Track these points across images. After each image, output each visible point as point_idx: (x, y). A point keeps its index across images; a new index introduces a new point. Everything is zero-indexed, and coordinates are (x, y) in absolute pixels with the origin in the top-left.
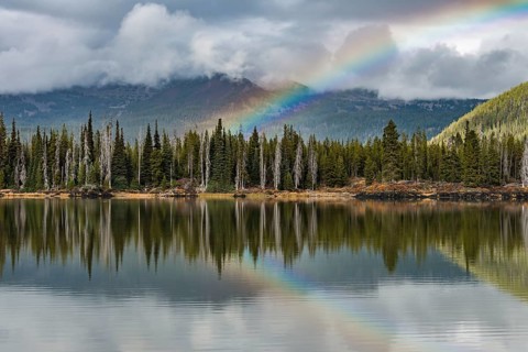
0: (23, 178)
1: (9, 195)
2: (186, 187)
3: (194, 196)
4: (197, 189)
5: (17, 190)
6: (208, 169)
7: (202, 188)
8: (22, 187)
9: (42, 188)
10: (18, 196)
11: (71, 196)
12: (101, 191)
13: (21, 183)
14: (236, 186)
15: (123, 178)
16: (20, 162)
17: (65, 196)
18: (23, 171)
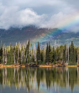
0: (6, 60)
1: (2, 66)
2: (62, 63)
3: (64, 66)
4: (65, 64)
5: (4, 64)
6: (68, 57)
7: (67, 64)
8: (6, 63)
9: (13, 64)
10: (5, 66)
11: (26, 66)
12: (35, 65)
13: (5, 62)
14: (78, 63)
15: (40, 60)
16: (5, 55)
17: (24, 66)
18: (6, 58)
